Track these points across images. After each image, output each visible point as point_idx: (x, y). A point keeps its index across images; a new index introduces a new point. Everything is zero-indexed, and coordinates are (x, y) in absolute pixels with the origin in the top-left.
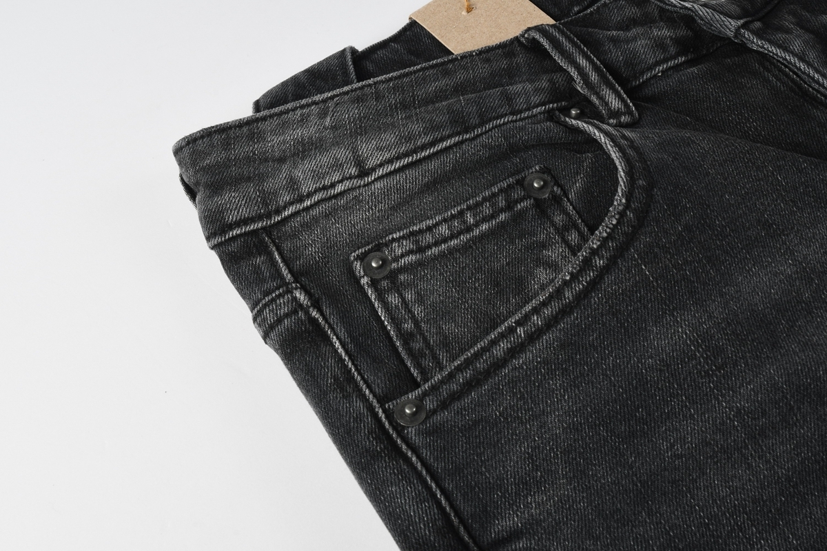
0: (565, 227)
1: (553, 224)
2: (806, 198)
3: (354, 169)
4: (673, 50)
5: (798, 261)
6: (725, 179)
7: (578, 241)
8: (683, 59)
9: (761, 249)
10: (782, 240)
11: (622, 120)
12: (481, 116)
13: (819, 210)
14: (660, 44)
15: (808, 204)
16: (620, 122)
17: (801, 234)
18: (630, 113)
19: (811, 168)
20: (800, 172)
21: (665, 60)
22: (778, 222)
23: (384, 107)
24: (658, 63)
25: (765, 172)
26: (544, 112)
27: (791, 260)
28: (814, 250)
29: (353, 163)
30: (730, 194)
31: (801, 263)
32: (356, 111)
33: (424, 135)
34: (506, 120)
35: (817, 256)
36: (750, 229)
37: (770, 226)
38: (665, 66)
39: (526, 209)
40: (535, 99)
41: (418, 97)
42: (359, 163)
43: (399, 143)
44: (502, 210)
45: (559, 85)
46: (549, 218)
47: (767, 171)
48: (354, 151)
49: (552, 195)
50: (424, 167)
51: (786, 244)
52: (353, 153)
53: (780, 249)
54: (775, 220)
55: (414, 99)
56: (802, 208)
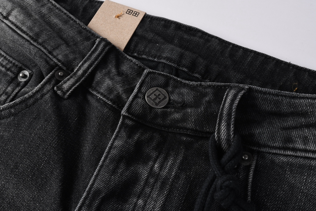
0: (7, 93)
1: (6, 88)
2: (39, 180)
3: (6, 14)
4: (112, 96)
5: (5, 186)
6: (31, 141)
7: (2, 100)
8: (110, 103)
9: (4, 168)
10: (12, 176)
11: (58, 92)
12: (44, 42)
13: (36, 188)
14: (113, 90)
15: (37, 182)
16: (57, 91)
17: (18, 184)
18: (64, 93)
19: (55, 177)
20: (51, 172)
21: (105, 96)
22: (20, 171)
23: (39, 10)
24: (102, 94)
25: (43, 157)
26: (55, 63)
27: (4, 183)
28: (13, 191)
29: (7, 12)
30: (24, 146)
31: (4, 187)
32: (32, 2)
33: (27, 27)
34: (44, 51)
35: (11, 193)
36: (11, 160)
37: (17, 168)
38: (101, 97)
39: (9, 76)
40: (60, 57)
41: (50, 18)
42: (9, 14)
43: (20, 21)
44: (6, 68)
45: (74, 62)
46: (9, 85)
47: (44, 158)
48: (12, 10)
49: (20, 82)
50: (14, 34)
51: (10, 178)
52: (11, 10)
53: (7, 177)
54: (20, 169)
55: (49, 17)
56: (33, 179)
